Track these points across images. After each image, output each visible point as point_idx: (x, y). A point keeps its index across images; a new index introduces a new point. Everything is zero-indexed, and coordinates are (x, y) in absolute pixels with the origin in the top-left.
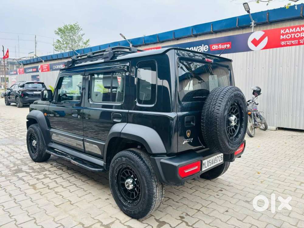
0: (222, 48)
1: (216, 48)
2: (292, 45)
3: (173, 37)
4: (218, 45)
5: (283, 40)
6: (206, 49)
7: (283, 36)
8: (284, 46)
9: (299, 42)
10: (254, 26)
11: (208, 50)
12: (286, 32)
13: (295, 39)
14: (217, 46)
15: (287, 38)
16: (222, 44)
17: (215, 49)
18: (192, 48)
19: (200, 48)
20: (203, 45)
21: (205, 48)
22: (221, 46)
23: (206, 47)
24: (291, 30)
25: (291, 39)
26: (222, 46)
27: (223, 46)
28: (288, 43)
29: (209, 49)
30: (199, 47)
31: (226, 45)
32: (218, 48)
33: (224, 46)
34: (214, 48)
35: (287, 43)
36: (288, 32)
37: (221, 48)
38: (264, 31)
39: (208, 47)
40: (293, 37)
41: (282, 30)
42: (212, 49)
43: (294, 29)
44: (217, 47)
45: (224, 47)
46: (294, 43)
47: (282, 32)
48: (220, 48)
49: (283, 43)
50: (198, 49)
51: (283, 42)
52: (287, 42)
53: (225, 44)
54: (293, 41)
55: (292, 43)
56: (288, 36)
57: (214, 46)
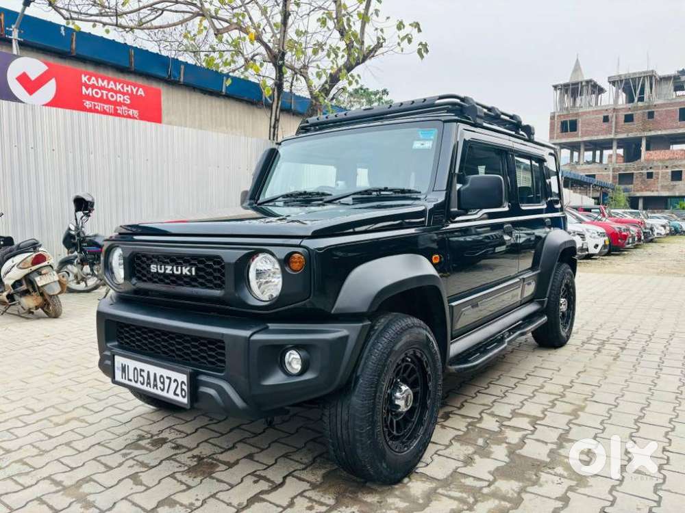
2: (104, 112)
5: (88, 98)
7: (87, 90)
8: (90, 110)
28: (97, 107)
35: (95, 105)
43: (106, 82)
46: (108, 110)
49: (88, 104)
51: (88, 102)
52: (96, 103)
55: (105, 108)
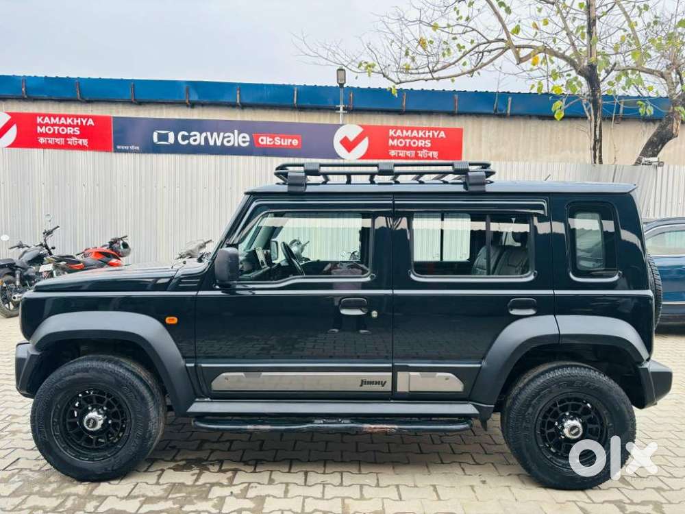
0: (281, 145)
1: (268, 143)
3: (129, 96)
4: (273, 138)
6: (244, 142)
9: (417, 154)
10: (344, 113)
11: (249, 145)
12: (397, 134)
13: (410, 148)
14: (271, 139)
15: (400, 145)
16: (281, 138)
17: (266, 145)
18: (209, 134)
19: (229, 137)
20: (236, 132)
21: (241, 140)
22: (280, 140)
23: (244, 137)
24: (405, 132)
25: (405, 148)
26: (282, 140)
27: (284, 142)
29: (251, 141)
30: (226, 135)
31: (290, 140)
32: (272, 143)
33: (287, 142)
34: (264, 143)
36: (401, 135)
37: (279, 143)
38: (362, 126)
39: (248, 139)
40: (408, 145)
41: (390, 130)
42: (259, 144)
44: (270, 142)
45: (286, 144)
47: (391, 133)
48: (276, 143)
50: (224, 138)
53: (288, 138)
54: (409, 152)
56: (401, 143)
57: (264, 138)
